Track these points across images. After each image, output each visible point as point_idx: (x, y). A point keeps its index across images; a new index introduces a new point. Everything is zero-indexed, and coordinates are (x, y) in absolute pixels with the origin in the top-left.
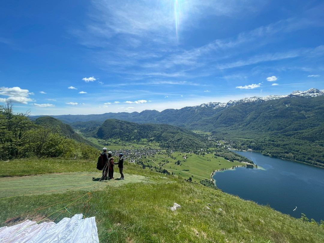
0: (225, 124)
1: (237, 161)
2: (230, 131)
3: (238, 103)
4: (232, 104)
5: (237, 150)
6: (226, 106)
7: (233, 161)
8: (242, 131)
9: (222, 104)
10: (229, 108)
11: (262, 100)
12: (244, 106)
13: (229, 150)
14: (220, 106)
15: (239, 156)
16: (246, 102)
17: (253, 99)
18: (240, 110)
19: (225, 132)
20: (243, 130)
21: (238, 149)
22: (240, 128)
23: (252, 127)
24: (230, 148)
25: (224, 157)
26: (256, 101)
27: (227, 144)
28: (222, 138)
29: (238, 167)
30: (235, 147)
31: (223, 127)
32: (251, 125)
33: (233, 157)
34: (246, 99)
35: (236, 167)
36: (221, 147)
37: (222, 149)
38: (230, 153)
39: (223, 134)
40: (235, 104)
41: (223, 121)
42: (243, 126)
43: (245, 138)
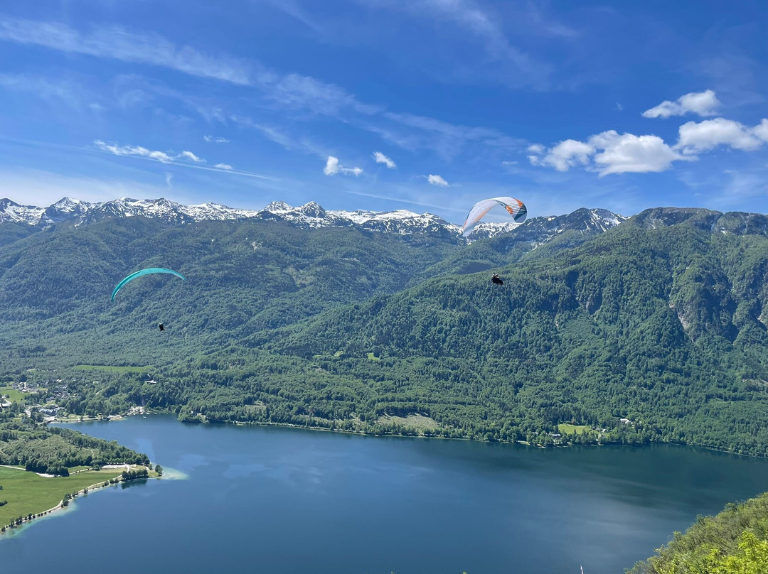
0: (36, 305)
1: (84, 469)
2: (58, 337)
3: (95, 213)
4: (71, 217)
5: (86, 417)
6: (42, 223)
7: (65, 473)
8: (108, 334)
9: (20, 210)
10: (54, 234)
11: (186, 217)
12: (122, 229)
13: (49, 427)
14: (13, 216)
15: (94, 445)
16: (128, 215)
17: (156, 207)
18: (106, 248)
19: (31, 343)
20: (113, 332)
21: (89, 414)
22: (102, 322)
23: (150, 319)
24: (53, 414)
25: (23, 463)
26: (166, 216)
27: (40, 398)
28: (18, 372)
29: (85, 492)
30: (76, 408)
31: (24, 322)
32: (144, 311)
33: (65, 456)
34: (130, 203)
35: (81, 493)
36: (12, 416)
37: (16, 427)
38: (55, 439)
39: (24, 351)
40: (84, 219)
41: (24, 292)
42: (113, 314)
43: (122, 362)
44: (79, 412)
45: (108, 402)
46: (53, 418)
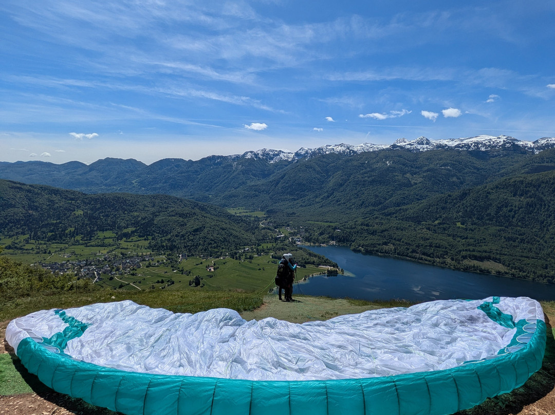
0: (292, 195)
1: (312, 266)
2: (300, 208)
3: (314, 153)
4: (304, 156)
5: (312, 244)
6: (293, 159)
7: (304, 267)
8: (320, 208)
9: (285, 155)
10: (298, 164)
11: (353, 151)
12: (325, 160)
13: (298, 246)
14: (283, 157)
15: (315, 256)
16: (327, 153)
17: (340, 148)
18: (318, 169)
19: (290, 211)
20: (322, 207)
21: (313, 242)
22: (317, 202)
23: (337, 201)
24: (299, 241)
26: (344, 152)
27: (294, 234)
28: (286, 223)
29: (313, 276)
30: (308, 239)
31: (288, 202)
32: (335, 197)
33: (304, 259)
34: (328, 147)
35: (311, 276)
36: (284, 240)
37: (286, 245)
38: (300, 252)
39: (288, 214)
40: (309, 156)
41: (288, 189)
42: (322, 199)
43: (326, 221)
44: (309, 241)
45: (320, 238)
46: (299, 243)
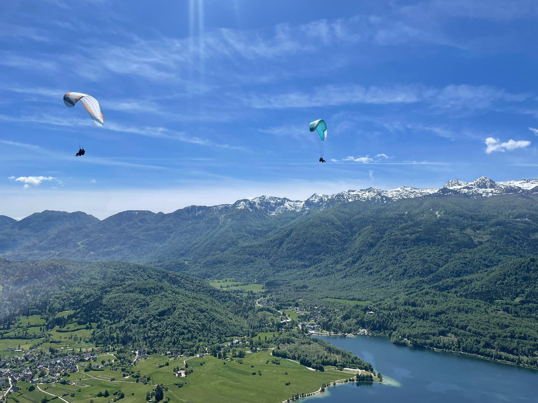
0: (302, 259)
1: (333, 368)
2: (314, 279)
3: (331, 201)
4: (318, 205)
5: (332, 333)
6: (303, 210)
7: (322, 369)
8: (342, 278)
9: (292, 203)
10: (310, 216)
11: (386, 197)
12: (347, 210)
13: (312, 337)
14: (289, 207)
15: (338, 352)
16: (350, 200)
17: (367, 194)
18: (338, 223)
19: (299, 283)
20: (345, 277)
21: (334, 331)
22: (338, 270)
23: (367, 269)
24: (313, 329)
25: (298, 359)
26: (373, 199)
27: (306, 318)
28: (294, 301)
29: (334, 384)
30: (326, 326)
31: (296, 270)
32: (363, 263)
33: (321, 357)
34: (351, 193)
35: (332, 385)
36: (291, 328)
37: (294, 335)
38: (315, 345)
39: (297, 288)
40: (325, 206)
41: (295, 252)
42: (344, 265)
43: (351, 297)
44: (328, 329)
45: (344, 324)
46: (313, 332)
